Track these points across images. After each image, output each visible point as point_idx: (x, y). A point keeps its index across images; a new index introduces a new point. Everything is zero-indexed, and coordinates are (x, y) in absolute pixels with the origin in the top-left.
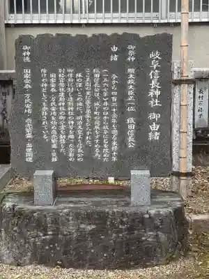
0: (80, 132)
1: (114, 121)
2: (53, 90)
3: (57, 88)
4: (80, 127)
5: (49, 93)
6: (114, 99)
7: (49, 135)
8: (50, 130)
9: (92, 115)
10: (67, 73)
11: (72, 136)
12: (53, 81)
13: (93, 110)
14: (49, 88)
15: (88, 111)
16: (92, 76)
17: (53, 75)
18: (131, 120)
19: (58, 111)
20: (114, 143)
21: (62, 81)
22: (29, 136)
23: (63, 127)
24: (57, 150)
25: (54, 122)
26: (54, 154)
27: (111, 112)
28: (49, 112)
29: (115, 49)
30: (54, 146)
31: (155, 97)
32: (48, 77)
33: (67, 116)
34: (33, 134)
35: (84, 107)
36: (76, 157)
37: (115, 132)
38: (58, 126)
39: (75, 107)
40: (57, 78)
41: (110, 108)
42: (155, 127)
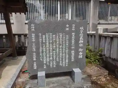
0: (54, 57)
1: (67, 52)
2: (44, 42)
3: (46, 41)
4: (54, 55)
5: (42, 43)
6: (67, 44)
7: (43, 59)
8: (43, 56)
9: (59, 50)
10: (49, 35)
11: (51, 58)
12: (44, 38)
13: (59, 48)
14: (42, 41)
15: (58, 49)
16: (59, 36)
17: (44, 36)
18: (73, 52)
19: (46, 50)
20: (67, 60)
22: (35, 59)
23: (48, 55)
24: (46, 64)
25: (44, 54)
26: (45, 65)
27: (66, 49)
28: (42, 50)
29: (68, 26)
30: (45, 62)
31: (81, 43)
32: (42, 37)
33: (49, 51)
34: (36, 59)
35: (56, 48)
36: (53, 66)
37: (67, 56)
38: (46, 55)
39: (53, 48)
40: (46, 37)
41: (66, 47)
42: (81, 53)
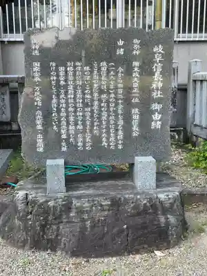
0: (88, 123)
1: (120, 112)
2: (62, 83)
3: (66, 81)
4: (88, 118)
5: (58, 86)
6: (120, 91)
7: (59, 126)
8: (60, 121)
9: (100, 107)
10: (75, 67)
11: (80, 127)
12: (62, 74)
13: (100, 101)
14: (58, 81)
15: (96, 103)
16: (99, 69)
17: (62, 69)
18: (135, 111)
19: (67, 103)
20: (120, 132)
21: (71, 74)
22: (39, 127)
23: (72, 119)
24: (67, 140)
25: (63, 114)
26: (64, 144)
27: (117, 104)
28: (58, 104)
29: (121, 43)
30: (64, 136)
31: (157, 89)
32: (57, 70)
33: (75, 108)
34: (43, 125)
35: (92, 100)
36: (84, 146)
37: (121, 122)
38: (67, 117)
39: (83, 99)
40: (66, 72)
41: (116, 99)
42: (157, 117)
